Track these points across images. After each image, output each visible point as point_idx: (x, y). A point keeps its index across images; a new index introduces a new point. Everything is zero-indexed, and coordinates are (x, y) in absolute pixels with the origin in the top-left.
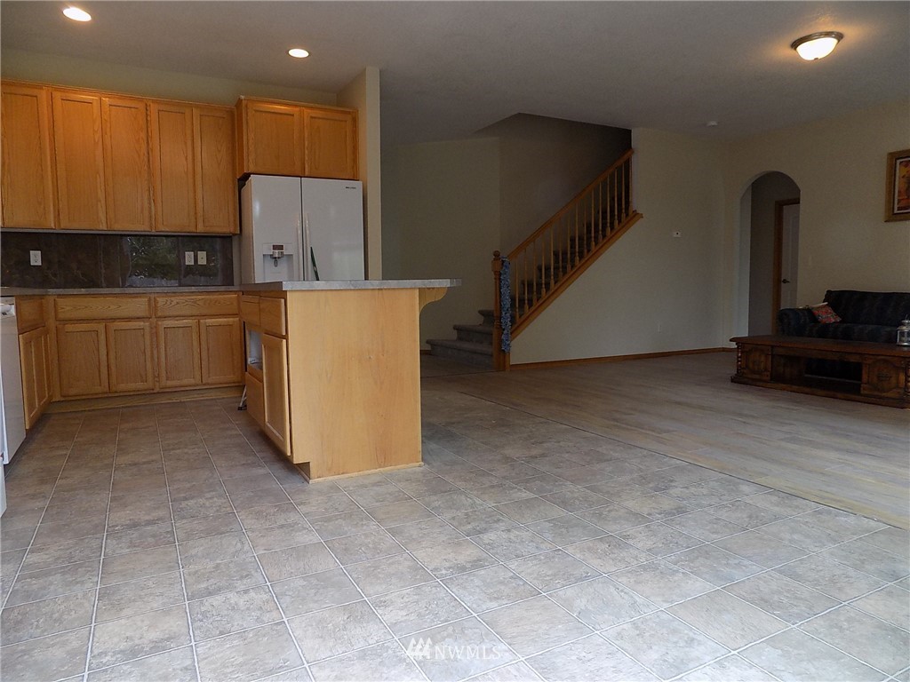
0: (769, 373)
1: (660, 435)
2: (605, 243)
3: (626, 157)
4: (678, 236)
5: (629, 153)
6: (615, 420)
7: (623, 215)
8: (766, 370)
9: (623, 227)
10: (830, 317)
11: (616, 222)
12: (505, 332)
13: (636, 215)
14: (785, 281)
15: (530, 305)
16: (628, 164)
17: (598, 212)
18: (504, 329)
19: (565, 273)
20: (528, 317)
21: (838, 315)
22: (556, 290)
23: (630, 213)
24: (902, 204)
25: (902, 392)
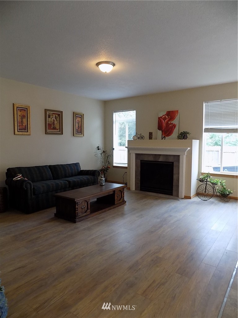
24: (21, 127)
25: (123, 199)
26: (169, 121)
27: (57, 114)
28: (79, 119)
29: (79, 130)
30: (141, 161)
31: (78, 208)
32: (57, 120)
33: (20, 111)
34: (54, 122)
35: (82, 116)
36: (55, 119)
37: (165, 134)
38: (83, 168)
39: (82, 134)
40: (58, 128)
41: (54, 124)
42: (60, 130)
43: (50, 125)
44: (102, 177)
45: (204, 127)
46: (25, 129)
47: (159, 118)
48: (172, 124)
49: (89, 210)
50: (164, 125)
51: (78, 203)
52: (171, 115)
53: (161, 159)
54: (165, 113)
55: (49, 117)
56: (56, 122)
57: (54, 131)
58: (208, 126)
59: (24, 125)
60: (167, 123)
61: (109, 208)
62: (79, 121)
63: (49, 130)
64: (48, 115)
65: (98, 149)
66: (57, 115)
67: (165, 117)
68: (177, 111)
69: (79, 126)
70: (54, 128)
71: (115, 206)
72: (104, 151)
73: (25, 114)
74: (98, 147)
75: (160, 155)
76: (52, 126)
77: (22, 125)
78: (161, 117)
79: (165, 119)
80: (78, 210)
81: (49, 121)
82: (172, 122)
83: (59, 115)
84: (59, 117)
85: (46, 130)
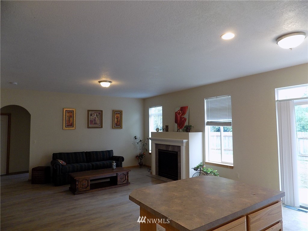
24: (68, 124)
25: (127, 181)
26: (182, 115)
28: (119, 115)
29: (118, 124)
30: (159, 150)
31: (78, 184)
32: (98, 117)
33: (68, 113)
34: (95, 119)
35: (120, 113)
36: (96, 117)
37: (179, 126)
38: (115, 154)
40: (98, 123)
41: (95, 120)
42: (100, 125)
43: (91, 121)
45: (206, 121)
46: (71, 125)
47: (176, 113)
48: (184, 118)
49: (89, 187)
50: (179, 119)
51: (79, 181)
52: (183, 110)
53: (170, 149)
54: (179, 109)
55: (91, 115)
56: (97, 119)
57: (95, 125)
58: (209, 119)
59: (71, 122)
60: (181, 117)
61: (110, 187)
62: (118, 117)
63: (91, 125)
64: (90, 114)
65: (136, 139)
66: (98, 114)
67: (180, 112)
68: (187, 107)
69: (117, 121)
70: (95, 124)
71: (117, 186)
72: (141, 140)
73: (71, 115)
74: (135, 137)
75: (169, 145)
76: (94, 122)
77: (69, 123)
78: (177, 112)
79: (179, 113)
80: (78, 186)
81: (91, 118)
82: (184, 116)
83: (99, 113)
84: (99, 115)
85: (88, 125)
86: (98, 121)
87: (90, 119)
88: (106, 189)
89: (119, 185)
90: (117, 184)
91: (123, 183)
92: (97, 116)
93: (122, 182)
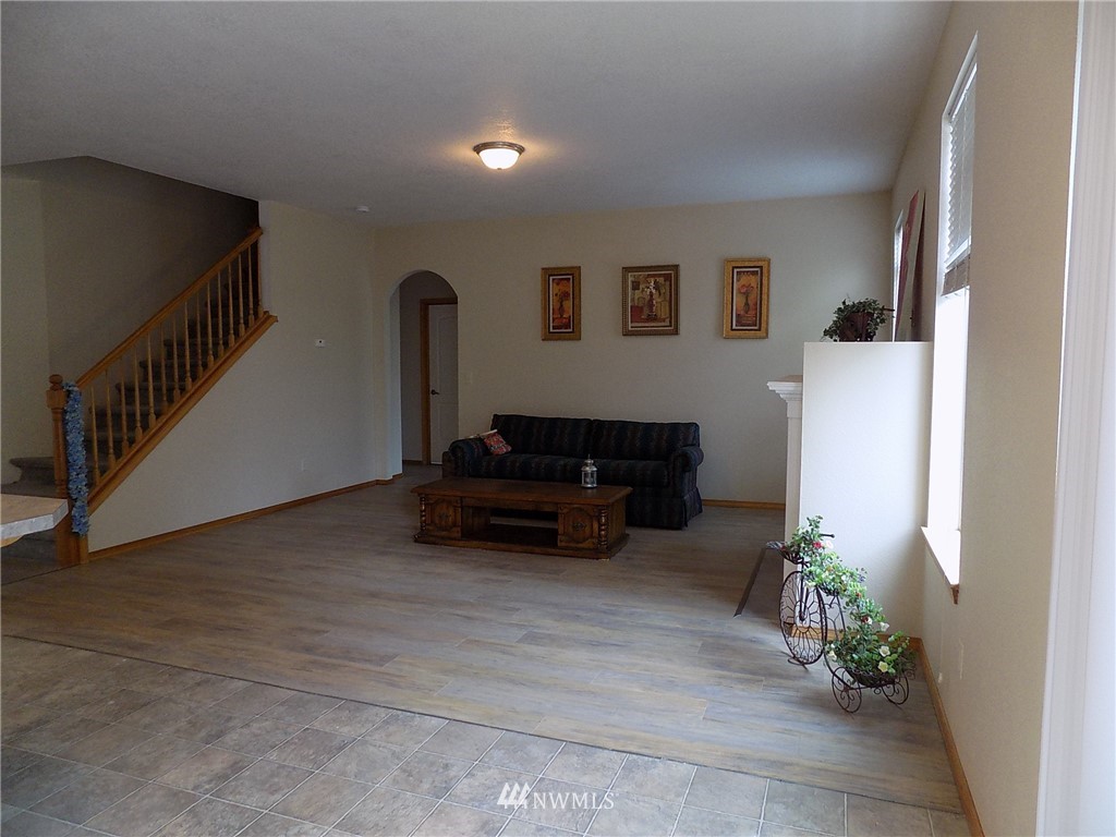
0: (459, 529)
1: (382, 669)
2: (228, 358)
3: (251, 240)
4: (322, 345)
5: (256, 234)
6: (308, 649)
7: (251, 317)
8: (455, 525)
9: (251, 335)
10: (500, 447)
11: (242, 326)
12: (78, 504)
13: (269, 319)
14: (434, 392)
15: (118, 455)
16: (255, 247)
17: (206, 305)
18: (76, 500)
19: (171, 401)
20: (116, 474)
21: (508, 443)
22: (161, 428)
23: (261, 314)
25: (595, 541)
27: (660, 275)
32: (663, 291)
34: (651, 300)
36: (654, 291)
39: (759, 330)
41: (651, 306)
42: (670, 322)
44: (586, 465)
55: (636, 286)
56: (657, 300)
63: (634, 325)
64: (633, 282)
66: (661, 280)
69: (747, 304)
70: (652, 318)
71: (551, 550)
76: (646, 311)
81: (636, 297)
83: (667, 278)
84: (668, 283)
85: (625, 324)
86: (663, 311)
87: (633, 300)
88: (511, 551)
89: (562, 548)
90: (555, 545)
91: (580, 545)
92: (657, 287)
93: (578, 543)
